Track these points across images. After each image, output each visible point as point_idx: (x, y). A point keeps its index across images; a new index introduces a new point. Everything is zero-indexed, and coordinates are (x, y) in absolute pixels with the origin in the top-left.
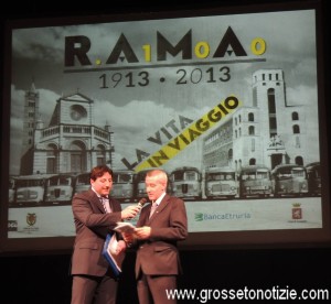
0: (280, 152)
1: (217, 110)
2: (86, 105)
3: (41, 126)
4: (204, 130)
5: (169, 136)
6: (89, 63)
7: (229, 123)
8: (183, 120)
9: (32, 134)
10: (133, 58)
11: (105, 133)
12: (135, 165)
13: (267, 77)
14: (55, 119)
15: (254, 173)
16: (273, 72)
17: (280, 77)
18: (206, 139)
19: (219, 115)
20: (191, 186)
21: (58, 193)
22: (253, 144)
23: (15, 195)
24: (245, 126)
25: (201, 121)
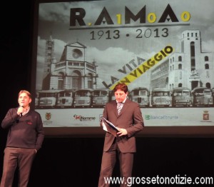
0: (196, 80)
1: (160, 54)
2: (82, 50)
3: (55, 61)
4: (152, 66)
5: (131, 69)
6: (84, 24)
7: (167, 62)
8: (139, 59)
9: (49, 66)
10: (110, 22)
11: (93, 66)
12: (110, 85)
13: (190, 35)
14: (64, 57)
15: (181, 92)
16: (194, 32)
17: (198, 35)
18: (153, 71)
19: (161, 57)
20: (143, 99)
21: (64, 101)
22: (181, 75)
23: (39, 101)
24: (176, 64)
25: (150, 60)
